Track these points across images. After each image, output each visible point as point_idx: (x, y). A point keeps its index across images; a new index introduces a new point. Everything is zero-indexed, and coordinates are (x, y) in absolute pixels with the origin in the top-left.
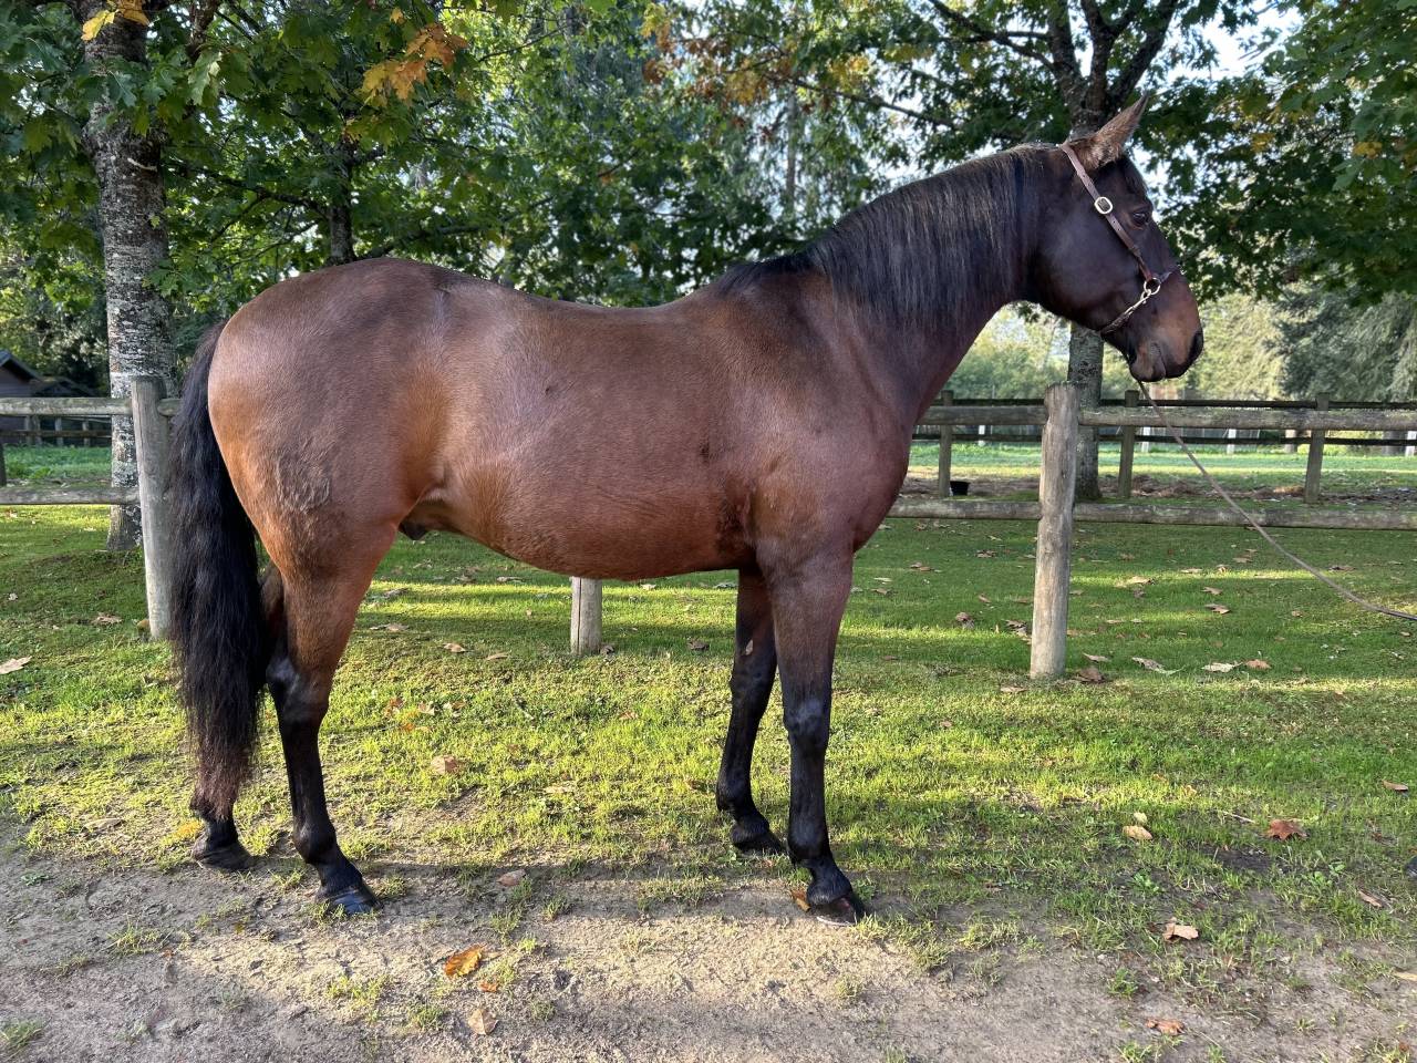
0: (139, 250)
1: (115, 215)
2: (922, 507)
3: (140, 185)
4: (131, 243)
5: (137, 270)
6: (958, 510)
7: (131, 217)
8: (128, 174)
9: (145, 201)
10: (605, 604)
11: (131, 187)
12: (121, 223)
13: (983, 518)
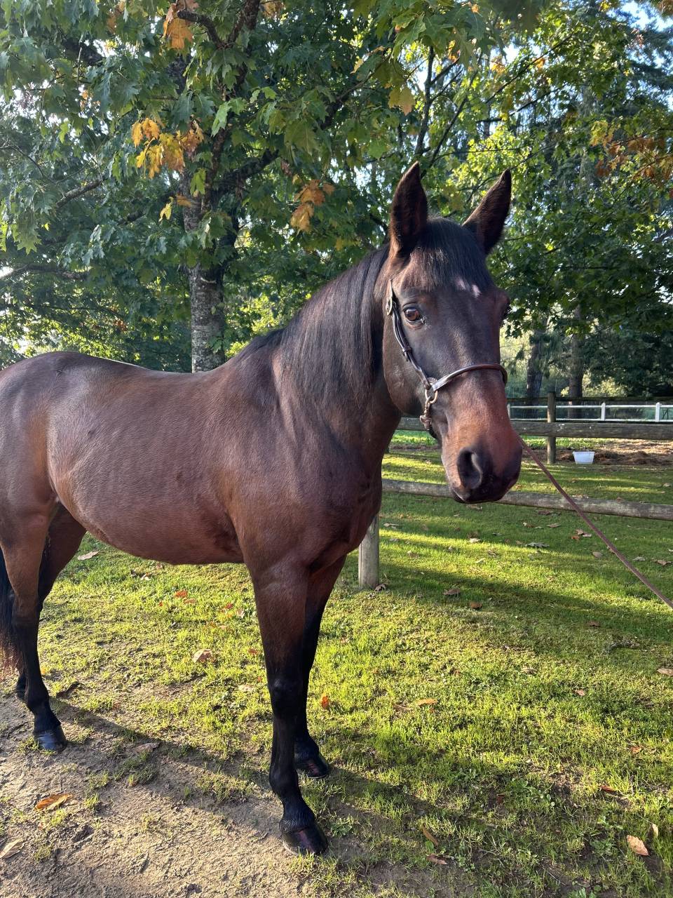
0: (205, 327)
1: (195, 309)
2: (603, 505)
3: (206, 292)
4: (202, 324)
5: (204, 339)
6: (634, 510)
7: (202, 310)
8: (201, 286)
9: (209, 300)
10: (383, 546)
11: (202, 293)
12: (197, 314)
13: (655, 519)
